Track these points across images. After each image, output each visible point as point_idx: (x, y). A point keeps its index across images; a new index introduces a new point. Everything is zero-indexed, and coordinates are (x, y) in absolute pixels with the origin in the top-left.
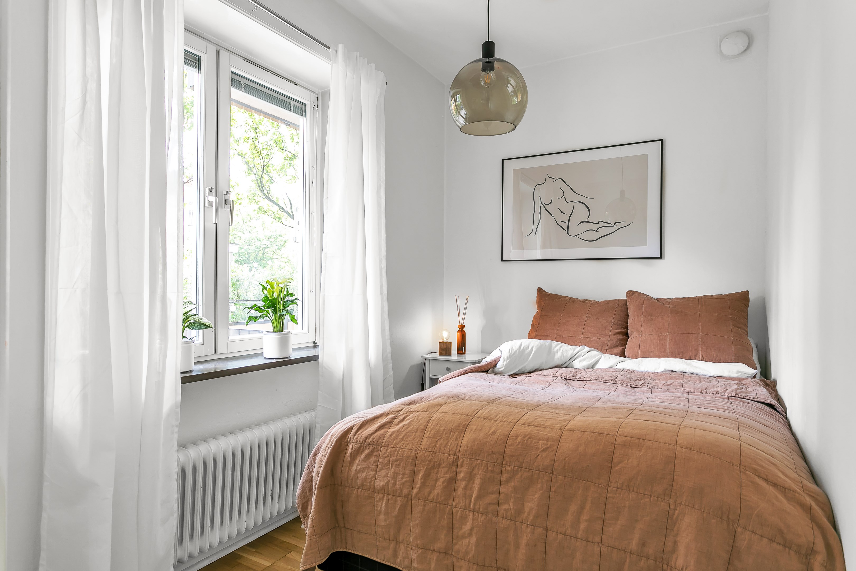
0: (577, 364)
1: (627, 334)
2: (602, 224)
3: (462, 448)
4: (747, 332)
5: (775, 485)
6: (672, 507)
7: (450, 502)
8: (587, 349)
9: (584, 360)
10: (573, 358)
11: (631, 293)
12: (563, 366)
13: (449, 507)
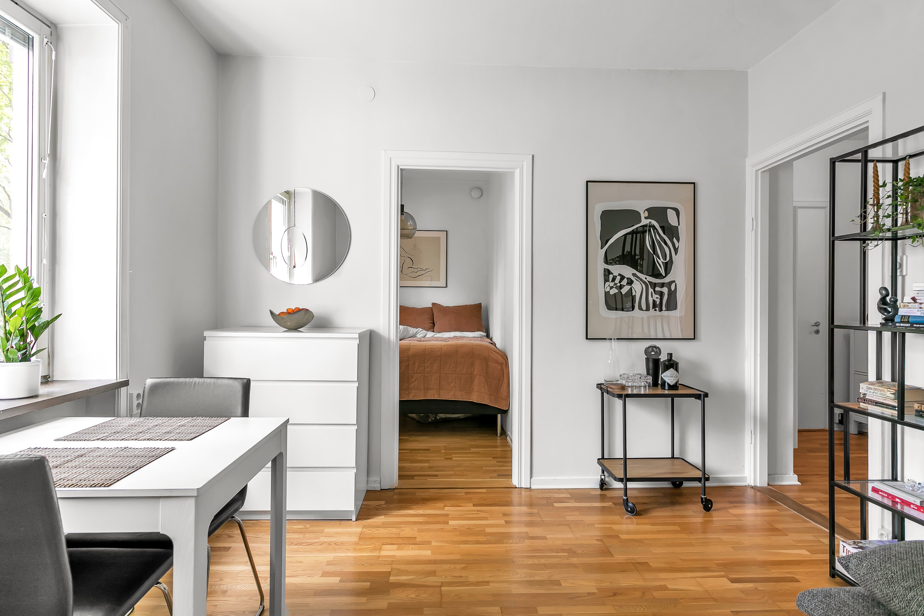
0: (419, 336)
1: (434, 323)
2: (419, 269)
3: (410, 355)
4: (481, 320)
5: (495, 352)
6: (473, 360)
7: (407, 372)
8: (421, 329)
9: (421, 334)
10: (416, 333)
11: (433, 304)
12: (413, 337)
13: (407, 374)
